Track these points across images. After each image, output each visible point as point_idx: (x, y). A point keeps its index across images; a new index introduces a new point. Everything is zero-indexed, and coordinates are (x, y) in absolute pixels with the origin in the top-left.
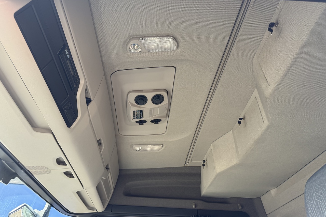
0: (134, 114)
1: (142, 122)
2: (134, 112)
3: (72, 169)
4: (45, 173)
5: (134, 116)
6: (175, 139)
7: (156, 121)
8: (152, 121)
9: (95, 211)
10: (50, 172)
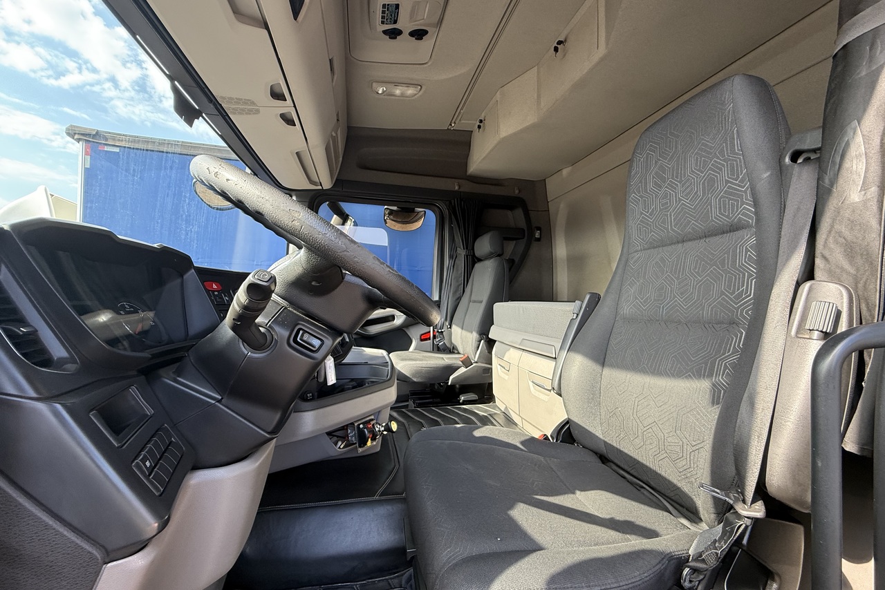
0: (383, 12)
1: (394, 34)
2: (384, 6)
3: (294, 108)
4: (250, 112)
5: (383, 17)
6: (444, 77)
7: (419, 34)
8: (412, 34)
9: (320, 188)
10: (257, 112)
